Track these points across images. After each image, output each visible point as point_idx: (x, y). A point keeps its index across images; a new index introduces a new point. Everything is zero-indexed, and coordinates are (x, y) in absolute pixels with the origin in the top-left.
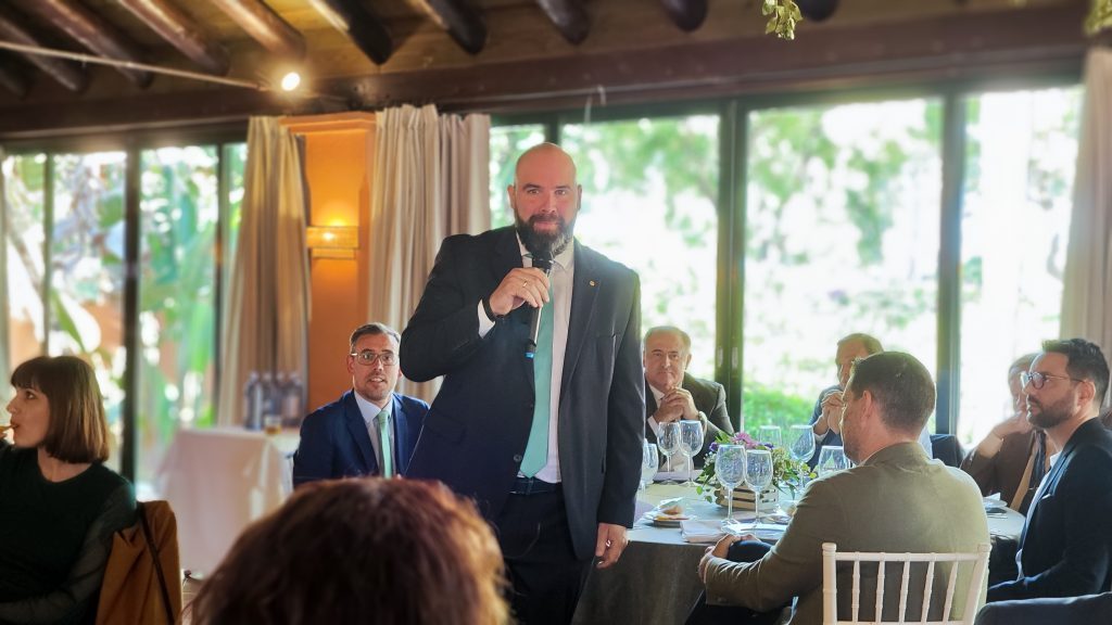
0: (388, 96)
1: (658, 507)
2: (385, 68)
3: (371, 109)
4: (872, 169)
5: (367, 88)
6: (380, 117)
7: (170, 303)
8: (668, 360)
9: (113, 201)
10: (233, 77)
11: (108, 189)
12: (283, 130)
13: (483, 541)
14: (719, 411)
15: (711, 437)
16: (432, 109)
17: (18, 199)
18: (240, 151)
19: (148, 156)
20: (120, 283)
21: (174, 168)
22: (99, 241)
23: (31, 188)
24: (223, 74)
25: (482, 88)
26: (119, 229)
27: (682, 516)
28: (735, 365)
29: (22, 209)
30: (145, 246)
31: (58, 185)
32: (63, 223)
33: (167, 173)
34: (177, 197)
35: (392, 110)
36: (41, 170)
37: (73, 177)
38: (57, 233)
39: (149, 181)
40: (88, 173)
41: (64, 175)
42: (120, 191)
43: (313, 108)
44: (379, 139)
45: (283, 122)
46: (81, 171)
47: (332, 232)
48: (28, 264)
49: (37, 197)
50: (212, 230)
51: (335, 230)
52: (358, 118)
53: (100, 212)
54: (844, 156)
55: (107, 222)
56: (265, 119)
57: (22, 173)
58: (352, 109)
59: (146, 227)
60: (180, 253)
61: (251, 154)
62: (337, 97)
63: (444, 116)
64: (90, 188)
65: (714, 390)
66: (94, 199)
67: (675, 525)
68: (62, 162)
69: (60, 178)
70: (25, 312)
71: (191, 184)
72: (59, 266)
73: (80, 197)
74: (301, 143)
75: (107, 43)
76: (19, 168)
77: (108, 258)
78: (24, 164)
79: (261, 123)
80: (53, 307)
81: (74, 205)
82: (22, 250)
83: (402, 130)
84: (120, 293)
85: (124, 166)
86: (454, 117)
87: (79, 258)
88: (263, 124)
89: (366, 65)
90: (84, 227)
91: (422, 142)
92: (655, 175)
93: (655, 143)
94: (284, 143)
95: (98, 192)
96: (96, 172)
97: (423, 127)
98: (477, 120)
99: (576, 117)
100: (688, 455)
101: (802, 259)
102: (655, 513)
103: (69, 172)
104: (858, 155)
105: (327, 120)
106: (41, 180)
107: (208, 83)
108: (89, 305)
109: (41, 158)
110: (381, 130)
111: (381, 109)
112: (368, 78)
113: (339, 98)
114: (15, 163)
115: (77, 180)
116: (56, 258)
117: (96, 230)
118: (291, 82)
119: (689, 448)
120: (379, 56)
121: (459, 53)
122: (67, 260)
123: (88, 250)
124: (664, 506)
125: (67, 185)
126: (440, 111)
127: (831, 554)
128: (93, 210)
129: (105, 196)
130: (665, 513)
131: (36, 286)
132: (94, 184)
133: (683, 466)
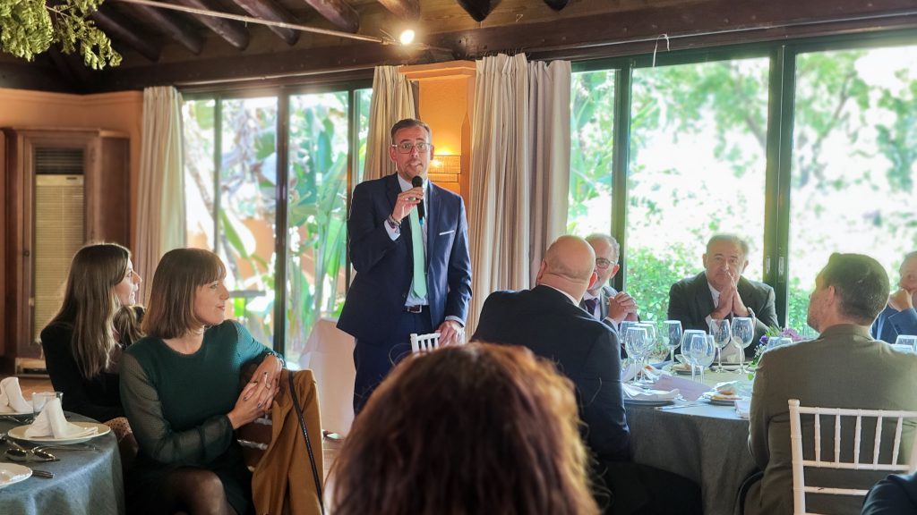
0: (486, 47)
1: (715, 388)
2: (485, 24)
3: (472, 59)
4: (900, 107)
5: (469, 41)
6: (480, 64)
7: (311, 219)
8: (727, 265)
9: (267, 137)
10: (362, 34)
11: (262, 128)
12: (401, 77)
13: (563, 395)
14: (768, 311)
15: (760, 332)
16: (523, 56)
17: (194, 136)
18: (366, 95)
19: (294, 100)
20: (273, 203)
21: (314, 111)
22: (256, 169)
23: (204, 127)
24: (354, 32)
25: (564, 38)
26: (272, 159)
27: (737, 396)
28: (781, 272)
29: (195, 143)
30: (291, 174)
31: (225, 124)
32: (229, 155)
33: (308, 115)
34: (316, 134)
35: (489, 58)
36: (212, 112)
37: (235, 118)
38: (224, 162)
39: (295, 121)
40: (248, 115)
41: (229, 116)
42: (273, 129)
43: (425, 58)
44: (479, 82)
45: (401, 71)
46: (242, 113)
47: (440, 160)
48: (201, 188)
49: (209, 134)
50: (345, 160)
51: (442, 158)
52: (462, 66)
53: (257, 146)
54: (875, 96)
55: (263, 154)
56: (387, 68)
57: (197, 114)
58: (457, 59)
59: (293, 158)
60: (319, 177)
61: (375, 97)
62: (445, 48)
63: (532, 62)
64: (249, 127)
65: (765, 292)
66: (252, 135)
67: (731, 404)
68: (228, 105)
69: (226, 119)
70: (199, 225)
71: (327, 123)
72: (226, 188)
73: (241, 134)
74: (415, 87)
75: (263, 8)
76: (194, 110)
77: (264, 183)
78: (197, 107)
79: (383, 71)
80: (221, 223)
81: (237, 141)
82: (197, 176)
83: (497, 74)
84: (273, 211)
85: (276, 108)
86: (540, 63)
87: (241, 183)
88: (385, 72)
89: (469, 22)
90: (245, 157)
91: (514, 85)
92: (708, 114)
93: (710, 85)
94: (402, 87)
95: (255, 129)
96: (253, 114)
97: (514, 72)
98: (560, 65)
99: (644, 62)
100: (740, 347)
101: (838, 184)
102: (712, 394)
103: (233, 114)
104: (887, 93)
105: (436, 68)
106: (212, 120)
107: (342, 38)
108: (249, 221)
109: (211, 103)
110: (480, 75)
111: (481, 59)
112: (470, 31)
113: (447, 50)
114: (190, 106)
115: (239, 120)
116: (222, 184)
117: (254, 161)
118: (407, 38)
119: (741, 341)
120: (479, 14)
121: (547, 9)
122: (232, 184)
123: (248, 176)
124: (719, 388)
125: (232, 126)
126: (529, 60)
127: (796, 408)
128: (252, 144)
129: (261, 133)
130: (722, 393)
131: (207, 205)
132: (252, 123)
133: (735, 356)
